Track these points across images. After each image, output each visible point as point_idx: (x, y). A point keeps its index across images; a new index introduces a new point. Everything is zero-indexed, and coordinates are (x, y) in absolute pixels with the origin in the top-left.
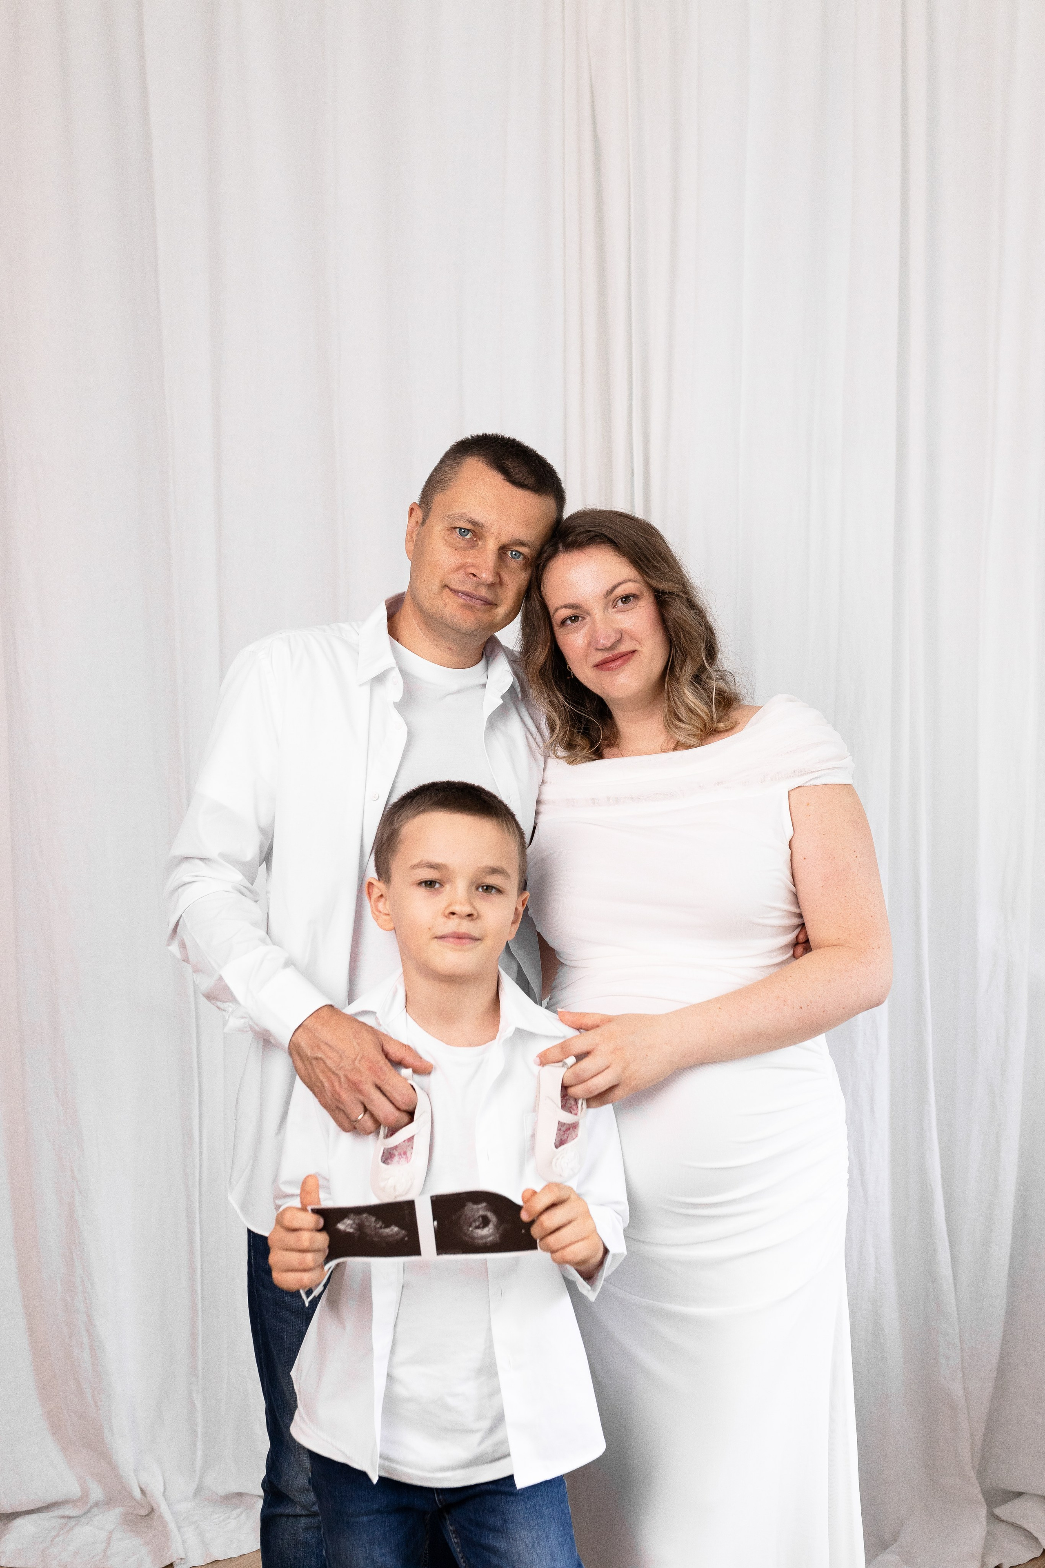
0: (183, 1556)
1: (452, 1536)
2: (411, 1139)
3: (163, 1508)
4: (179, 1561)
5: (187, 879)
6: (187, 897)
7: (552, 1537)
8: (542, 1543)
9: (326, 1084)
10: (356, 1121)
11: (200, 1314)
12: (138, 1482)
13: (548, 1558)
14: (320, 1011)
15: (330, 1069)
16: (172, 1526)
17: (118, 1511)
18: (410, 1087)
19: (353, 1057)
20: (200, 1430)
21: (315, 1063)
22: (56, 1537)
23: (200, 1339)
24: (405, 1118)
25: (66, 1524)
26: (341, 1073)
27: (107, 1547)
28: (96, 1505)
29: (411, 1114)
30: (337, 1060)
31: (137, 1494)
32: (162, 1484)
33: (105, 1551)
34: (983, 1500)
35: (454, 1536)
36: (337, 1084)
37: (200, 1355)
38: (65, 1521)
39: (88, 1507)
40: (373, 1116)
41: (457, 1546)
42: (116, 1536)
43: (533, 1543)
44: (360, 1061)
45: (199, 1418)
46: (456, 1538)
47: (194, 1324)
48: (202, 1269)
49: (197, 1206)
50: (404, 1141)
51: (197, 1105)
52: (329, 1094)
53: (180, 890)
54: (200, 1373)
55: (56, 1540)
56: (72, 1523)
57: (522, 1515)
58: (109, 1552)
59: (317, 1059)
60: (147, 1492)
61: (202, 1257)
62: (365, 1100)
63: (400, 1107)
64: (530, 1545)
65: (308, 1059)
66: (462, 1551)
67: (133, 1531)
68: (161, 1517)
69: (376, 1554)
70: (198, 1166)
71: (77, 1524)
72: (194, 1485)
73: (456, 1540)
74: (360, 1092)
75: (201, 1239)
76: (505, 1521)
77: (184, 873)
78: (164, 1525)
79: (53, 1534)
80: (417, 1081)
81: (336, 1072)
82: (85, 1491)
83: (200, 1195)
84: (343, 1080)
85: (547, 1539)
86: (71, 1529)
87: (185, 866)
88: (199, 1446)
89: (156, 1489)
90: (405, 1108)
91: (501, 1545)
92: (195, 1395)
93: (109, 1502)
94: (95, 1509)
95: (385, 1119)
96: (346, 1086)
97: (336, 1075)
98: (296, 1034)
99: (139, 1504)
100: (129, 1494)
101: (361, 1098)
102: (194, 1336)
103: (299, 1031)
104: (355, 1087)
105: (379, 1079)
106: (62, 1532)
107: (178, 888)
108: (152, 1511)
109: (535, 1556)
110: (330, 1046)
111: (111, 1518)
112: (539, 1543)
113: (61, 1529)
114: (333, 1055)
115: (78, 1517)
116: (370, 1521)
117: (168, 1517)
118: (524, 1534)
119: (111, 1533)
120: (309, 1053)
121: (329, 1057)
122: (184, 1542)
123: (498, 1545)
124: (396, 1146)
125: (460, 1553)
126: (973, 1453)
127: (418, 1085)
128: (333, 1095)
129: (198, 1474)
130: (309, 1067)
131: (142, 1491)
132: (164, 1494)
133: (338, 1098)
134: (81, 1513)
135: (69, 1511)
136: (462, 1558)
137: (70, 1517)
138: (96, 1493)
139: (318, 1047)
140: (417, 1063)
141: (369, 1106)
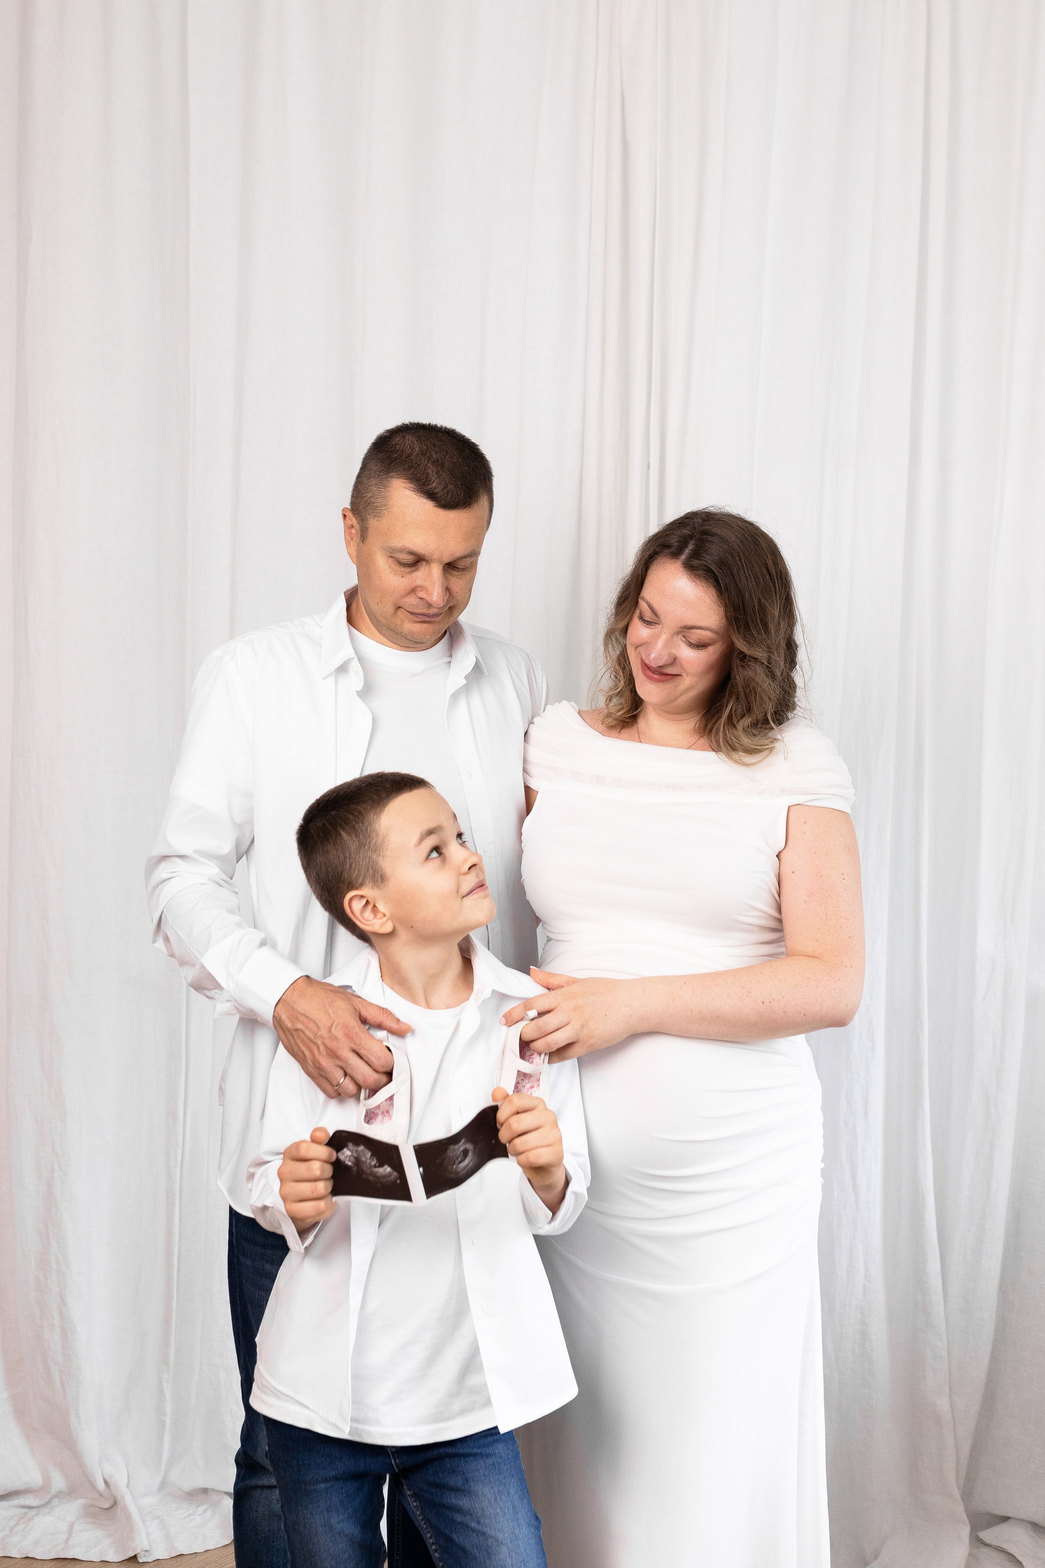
0: (147, 1548)
1: (411, 1500)
2: (391, 1098)
3: (128, 1500)
4: (144, 1552)
5: (165, 875)
6: (168, 892)
7: (512, 1491)
8: (504, 1497)
9: (307, 1053)
10: (338, 1085)
11: (175, 1299)
12: (102, 1472)
13: (511, 1510)
14: (295, 984)
15: (309, 1039)
16: (136, 1518)
17: (80, 1502)
18: (386, 1048)
19: (329, 1024)
20: (168, 1421)
21: (295, 1034)
22: (16, 1525)
23: (173, 1326)
24: (384, 1079)
25: (26, 1514)
26: (319, 1042)
27: (68, 1538)
28: (58, 1495)
29: (389, 1075)
30: (315, 1029)
31: (101, 1485)
32: (126, 1477)
33: (66, 1541)
34: (966, 1519)
35: (413, 1500)
36: (316, 1053)
37: (173, 1343)
38: (25, 1510)
39: (49, 1497)
40: (353, 1079)
41: (416, 1509)
42: (78, 1527)
43: (496, 1499)
44: (335, 1028)
45: (168, 1408)
46: (414, 1501)
47: (168, 1308)
48: (179, 1252)
49: (178, 1187)
50: (386, 1100)
51: (183, 1084)
52: (310, 1062)
53: (160, 887)
54: (172, 1360)
55: (16, 1529)
56: (33, 1512)
57: (482, 1472)
58: (70, 1543)
59: (297, 1030)
60: (111, 1484)
61: (180, 1241)
62: (344, 1065)
63: (377, 1069)
64: (493, 1500)
65: (289, 1031)
66: (422, 1513)
67: (94, 1523)
68: (125, 1509)
69: (334, 1521)
70: (180, 1145)
71: (37, 1514)
72: (159, 1479)
73: (415, 1504)
74: (338, 1058)
75: (180, 1221)
76: (467, 1480)
77: (163, 871)
78: (129, 1517)
79: (13, 1523)
80: (392, 1042)
81: (314, 1040)
82: (47, 1480)
83: (181, 1176)
84: (322, 1048)
85: (508, 1493)
86: (31, 1519)
87: (163, 865)
88: (167, 1438)
89: (120, 1480)
90: (384, 1070)
91: (464, 1502)
92: (165, 1384)
93: (70, 1493)
94: (56, 1500)
95: (365, 1082)
96: (324, 1053)
97: (315, 1043)
98: (277, 1008)
99: (101, 1495)
100: (93, 1486)
101: (340, 1063)
102: (167, 1322)
103: (278, 1006)
104: (333, 1054)
105: (355, 1044)
106: (22, 1521)
107: (158, 886)
108: (115, 1504)
109: (498, 1510)
110: (307, 1017)
111: (71, 1509)
112: (501, 1498)
113: (21, 1518)
114: (311, 1025)
115: (38, 1507)
116: (326, 1488)
117: (133, 1509)
118: (486, 1490)
119: (72, 1525)
120: (289, 1025)
121: (307, 1027)
122: (148, 1535)
123: (461, 1503)
124: (379, 1105)
125: (420, 1515)
126: (958, 1471)
127: (394, 1046)
128: (314, 1064)
129: (163, 1468)
130: (290, 1038)
131: (106, 1483)
132: (128, 1486)
133: (317, 1065)
134: (42, 1503)
135: (30, 1500)
136: (422, 1520)
137: (30, 1507)
138: (59, 1483)
139: (297, 1018)
140: (394, 1026)
141: (348, 1071)
